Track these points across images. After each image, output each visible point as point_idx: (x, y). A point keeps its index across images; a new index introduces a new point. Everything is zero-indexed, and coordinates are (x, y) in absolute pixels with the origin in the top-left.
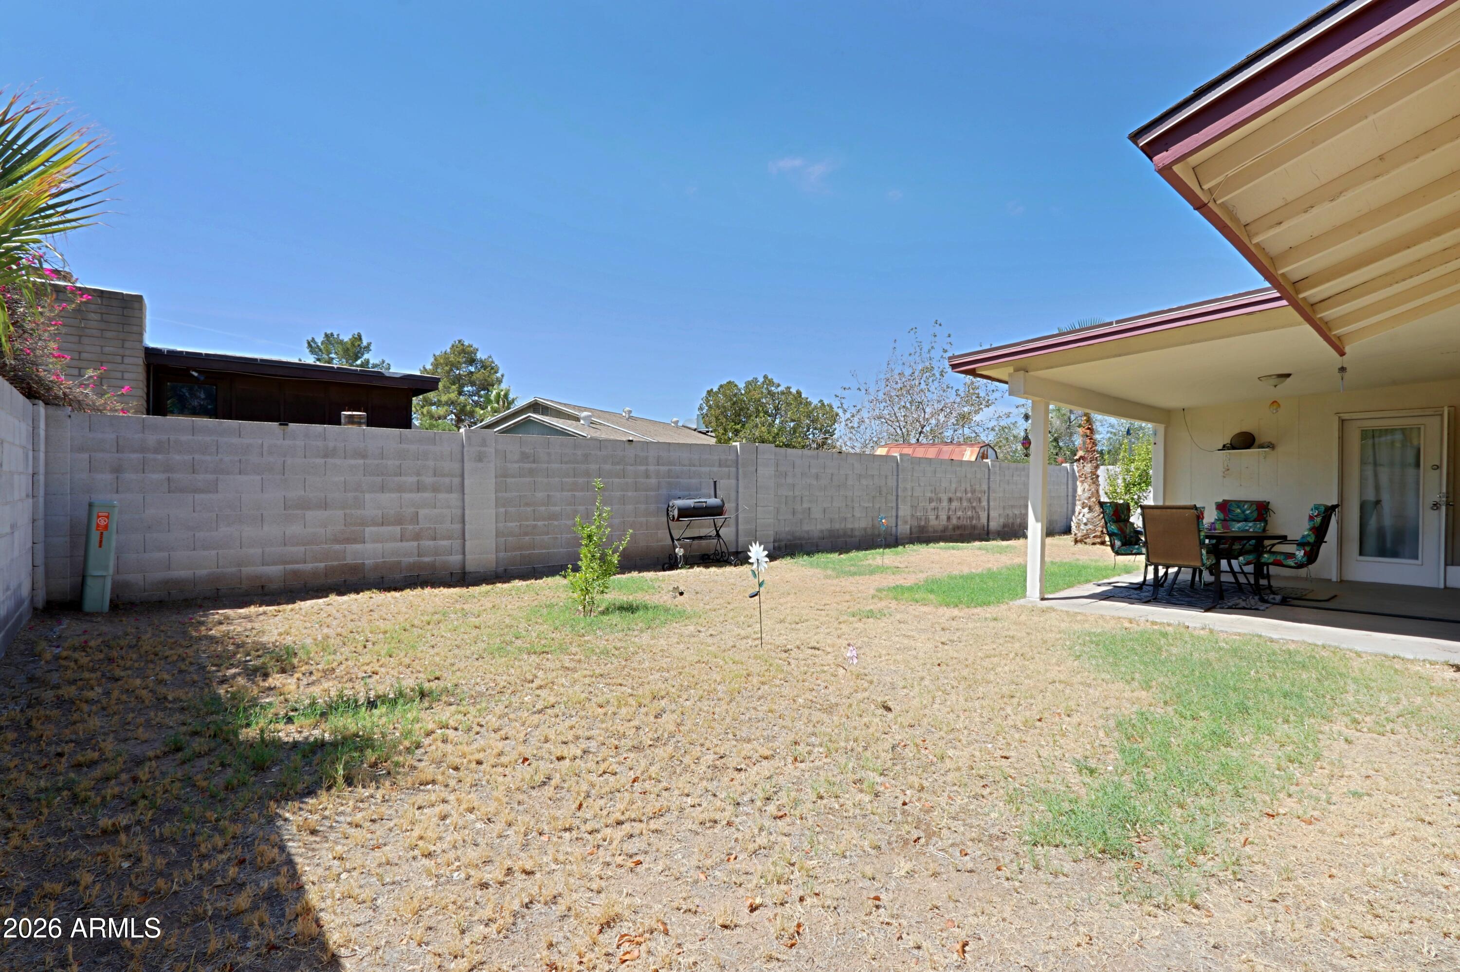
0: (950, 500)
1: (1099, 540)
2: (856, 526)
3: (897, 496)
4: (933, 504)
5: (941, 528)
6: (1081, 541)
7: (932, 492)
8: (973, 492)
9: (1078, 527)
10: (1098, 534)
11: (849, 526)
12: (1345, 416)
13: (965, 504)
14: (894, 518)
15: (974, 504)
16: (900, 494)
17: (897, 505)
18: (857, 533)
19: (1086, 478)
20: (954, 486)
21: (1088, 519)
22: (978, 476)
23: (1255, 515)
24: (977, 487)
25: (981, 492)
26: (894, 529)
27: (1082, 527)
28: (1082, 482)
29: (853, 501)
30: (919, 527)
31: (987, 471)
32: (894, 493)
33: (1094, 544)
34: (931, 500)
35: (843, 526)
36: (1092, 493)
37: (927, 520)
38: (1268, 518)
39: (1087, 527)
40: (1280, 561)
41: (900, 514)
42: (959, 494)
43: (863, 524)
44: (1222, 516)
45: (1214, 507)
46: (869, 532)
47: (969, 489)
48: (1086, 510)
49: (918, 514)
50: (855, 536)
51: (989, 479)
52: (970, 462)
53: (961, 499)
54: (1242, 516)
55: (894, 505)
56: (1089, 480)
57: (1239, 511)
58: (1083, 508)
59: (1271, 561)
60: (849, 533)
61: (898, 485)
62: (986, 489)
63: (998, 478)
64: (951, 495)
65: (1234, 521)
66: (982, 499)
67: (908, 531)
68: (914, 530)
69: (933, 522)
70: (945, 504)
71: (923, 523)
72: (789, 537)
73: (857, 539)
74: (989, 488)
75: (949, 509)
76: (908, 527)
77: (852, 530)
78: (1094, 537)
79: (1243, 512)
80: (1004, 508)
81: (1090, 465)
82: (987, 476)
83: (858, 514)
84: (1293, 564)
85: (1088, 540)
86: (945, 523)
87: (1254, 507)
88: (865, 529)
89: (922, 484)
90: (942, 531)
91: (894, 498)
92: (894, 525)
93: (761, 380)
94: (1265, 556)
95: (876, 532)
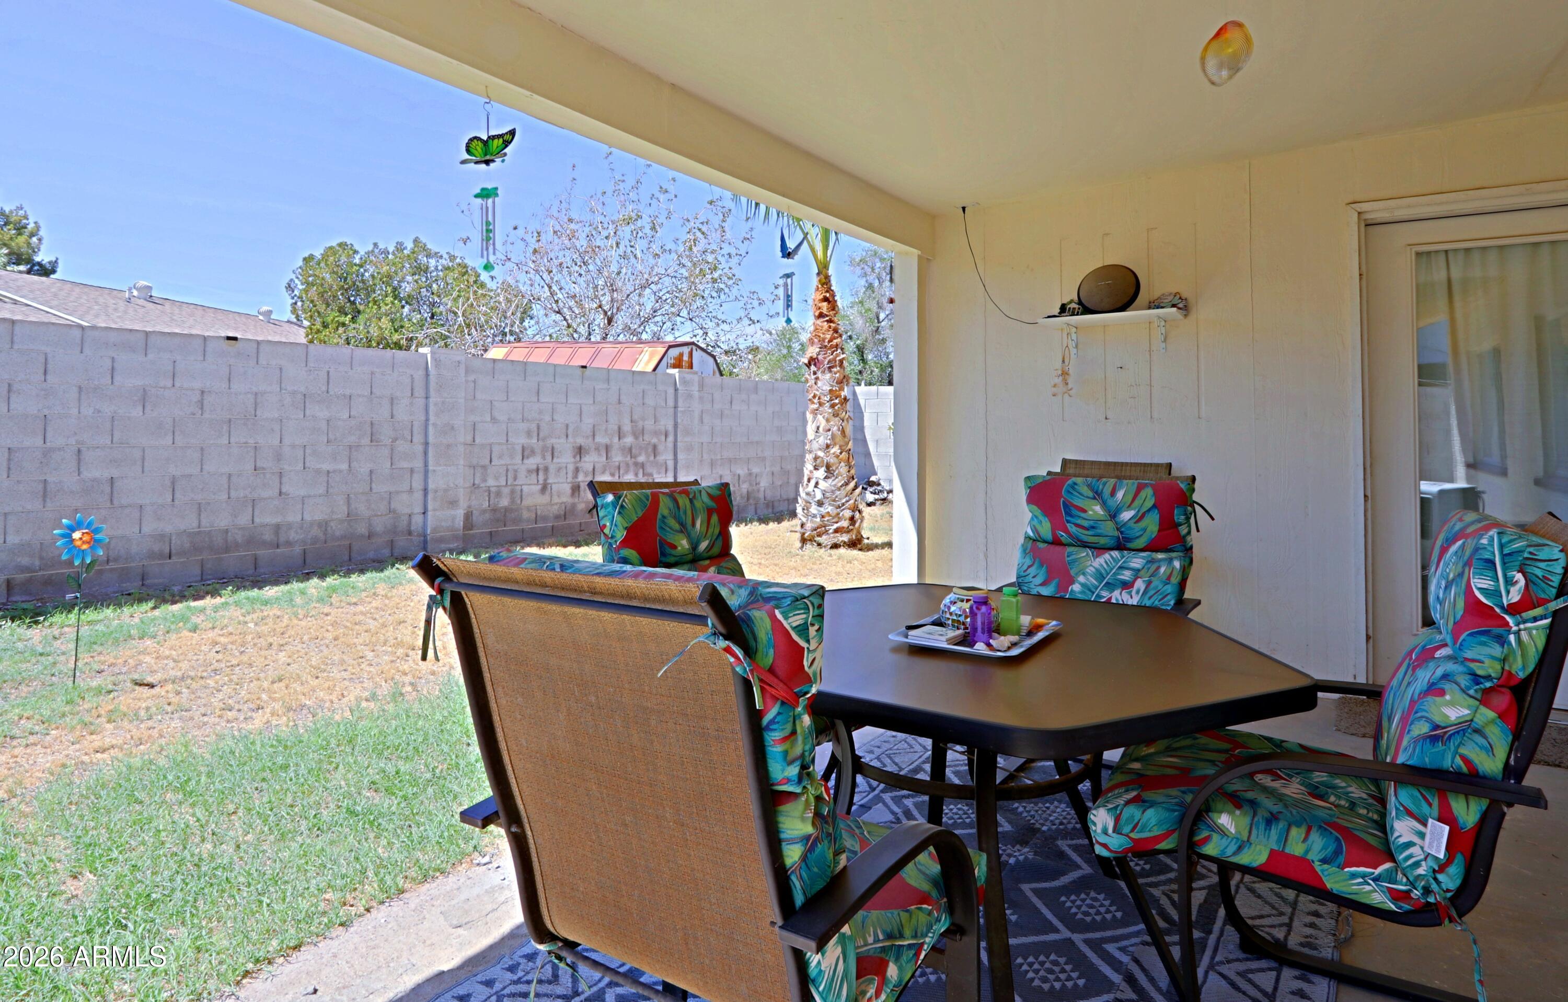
0: (580, 451)
1: (845, 538)
2: (293, 517)
3: (426, 444)
4: (532, 462)
5: (555, 510)
6: (811, 540)
7: (529, 434)
8: (638, 433)
9: (806, 509)
10: (845, 524)
11: (266, 518)
12: (1377, 211)
13: (617, 458)
14: (419, 495)
15: (641, 459)
16: (431, 439)
17: (426, 465)
18: (293, 536)
19: (821, 404)
20: (588, 421)
21: (824, 493)
22: (650, 401)
23: (1152, 525)
24: (649, 424)
25: (656, 433)
26: (418, 520)
27: (814, 509)
28: (815, 412)
29: (279, 457)
30: (494, 510)
31: (671, 391)
32: (418, 438)
33: (835, 546)
34: (526, 453)
35: (244, 520)
36: (833, 437)
37: (517, 495)
38: (1195, 539)
39: (823, 510)
40: (1304, 863)
41: (431, 486)
42: (601, 439)
43: (316, 513)
44: (1046, 529)
45: (1023, 494)
46: (337, 529)
47: (627, 427)
48: (821, 473)
49: (491, 482)
50: (289, 543)
51: (676, 407)
52: (643, 373)
53: (607, 448)
54: (1109, 528)
55: (418, 464)
56: (827, 408)
57: (1097, 510)
58: (816, 468)
59: (1256, 856)
60: (268, 536)
61: (427, 420)
62: (670, 428)
63: (696, 407)
64: (580, 441)
65: (1084, 545)
66: (661, 448)
67: (460, 523)
68: (477, 518)
69: (533, 498)
70: (566, 459)
71: (504, 502)
72: (25, 561)
73: (298, 549)
74: (676, 426)
75: (577, 470)
76: (460, 513)
77: (277, 528)
78: (836, 531)
79: (1113, 515)
80: (712, 464)
81: (828, 376)
82: (671, 403)
83: (294, 488)
84: (1379, 898)
85: (823, 539)
86: (566, 499)
87: (1148, 498)
88: (324, 525)
89: (502, 417)
90: (557, 517)
91: (419, 448)
92: (418, 509)
93: (409, 245)
94: (1224, 820)
95: (362, 529)
